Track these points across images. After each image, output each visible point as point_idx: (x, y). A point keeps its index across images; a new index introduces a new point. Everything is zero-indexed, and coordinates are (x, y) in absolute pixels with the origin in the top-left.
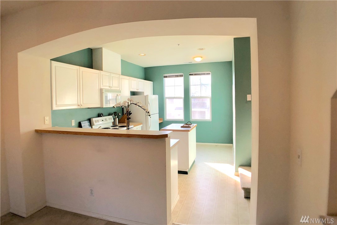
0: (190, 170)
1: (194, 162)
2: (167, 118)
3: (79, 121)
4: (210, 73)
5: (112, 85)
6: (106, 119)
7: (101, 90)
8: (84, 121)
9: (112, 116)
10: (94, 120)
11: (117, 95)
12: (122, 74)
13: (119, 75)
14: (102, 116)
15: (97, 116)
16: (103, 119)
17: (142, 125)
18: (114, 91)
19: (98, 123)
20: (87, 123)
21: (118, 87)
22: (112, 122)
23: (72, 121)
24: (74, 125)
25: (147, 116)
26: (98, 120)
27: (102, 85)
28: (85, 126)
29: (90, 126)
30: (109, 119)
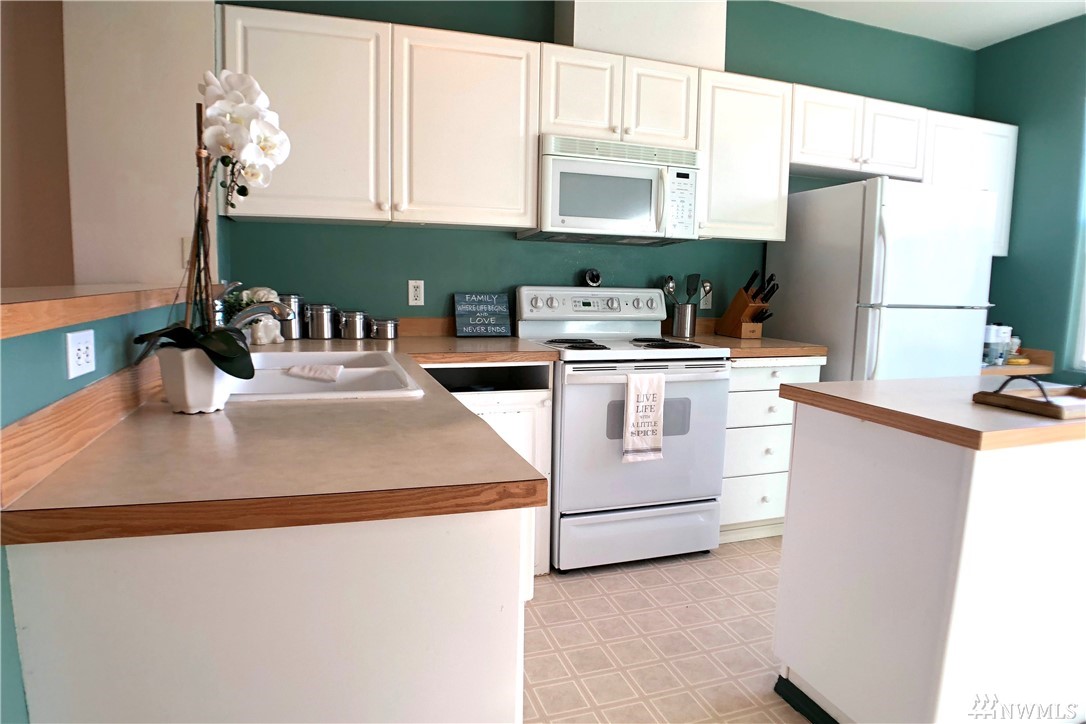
5: (630, 122)
6: (612, 299)
7: (540, 140)
8: (481, 294)
9: (660, 291)
10: (526, 293)
11: (661, 177)
12: (728, 69)
13: (700, 69)
14: (594, 282)
15: (570, 279)
16: (593, 296)
17: (823, 361)
18: (636, 152)
19: (550, 310)
20: (492, 303)
21: (686, 137)
22: (663, 323)
23: (412, 283)
24: (421, 302)
25: (862, 306)
26: (550, 302)
27: (556, 116)
28: (473, 314)
29: (508, 322)
30: (630, 304)
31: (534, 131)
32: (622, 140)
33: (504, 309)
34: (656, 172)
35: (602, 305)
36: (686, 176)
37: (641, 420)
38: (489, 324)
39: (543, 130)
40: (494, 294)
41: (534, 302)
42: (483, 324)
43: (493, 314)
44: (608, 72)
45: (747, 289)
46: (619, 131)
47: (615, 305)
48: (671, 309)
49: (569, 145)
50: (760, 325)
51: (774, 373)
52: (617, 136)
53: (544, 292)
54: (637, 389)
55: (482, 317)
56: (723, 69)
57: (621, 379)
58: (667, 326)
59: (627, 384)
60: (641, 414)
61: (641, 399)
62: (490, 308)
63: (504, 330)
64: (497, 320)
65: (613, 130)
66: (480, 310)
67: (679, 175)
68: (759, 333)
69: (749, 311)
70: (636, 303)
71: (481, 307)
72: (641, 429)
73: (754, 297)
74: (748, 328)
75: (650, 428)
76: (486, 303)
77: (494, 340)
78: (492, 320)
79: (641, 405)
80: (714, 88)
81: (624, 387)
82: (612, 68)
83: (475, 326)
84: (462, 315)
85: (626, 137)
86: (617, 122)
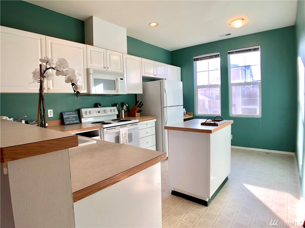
0: (210, 200)
1: (227, 179)
2: (199, 113)
3: (61, 111)
4: (258, 48)
5: (108, 66)
6: (105, 110)
7: (88, 70)
8: (70, 112)
9: (116, 107)
10: (83, 111)
11: (117, 79)
12: (128, 54)
13: (123, 53)
14: (100, 106)
15: (93, 106)
16: (100, 110)
17: (155, 120)
18: (111, 73)
19: (90, 114)
20: (73, 114)
21: (121, 69)
22: (117, 115)
23: (49, 110)
24: (52, 116)
25: (162, 108)
26: (90, 112)
27: (91, 64)
28: (68, 118)
29: (78, 119)
30: (109, 111)
31: (86, 67)
32: (107, 70)
33: (77, 115)
34: (116, 78)
35: (103, 112)
36: (122, 79)
37: (123, 140)
38: (74, 120)
39: (88, 67)
40: (74, 111)
41: (86, 113)
42: (72, 120)
43: (74, 117)
44: (103, 53)
45: (136, 105)
46: (106, 68)
47: (106, 112)
48: (119, 111)
49: (96, 71)
50: (139, 113)
51: (147, 124)
52: (106, 69)
53: (88, 110)
54: (122, 132)
55: (71, 118)
56: (127, 53)
57: (118, 131)
58: (118, 116)
59: (120, 132)
60: (123, 139)
61: (123, 135)
62: (73, 116)
63: (78, 121)
64: (75, 119)
65: (105, 68)
66: (70, 117)
67: (121, 79)
68: (139, 115)
69: (137, 110)
70: (111, 111)
71: (71, 116)
72: (124, 142)
73: (138, 107)
74: (137, 114)
75: (126, 142)
76: (72, 114)
77: (75, 124)
78: (74, 119)
79: (123, 136)
80: (126, 58)
81: (119, 133)
82: (103, 52)
83: (70, 121)
84: (65, 119)
85: (108, 69)
86: (105, 66)
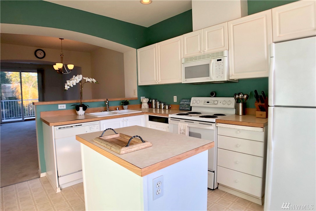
5: (206, 48)
8: (186, 99)
9: (233, 98)
10: (193, 99)
13: (228, 22)
18: (204, 57)
20: (188, 102)
21: (224, 46)
23: (174, 97)
24: (175, 101)
27: (187, 52)
28: (183, 104)
30: (222, 103)
34: (210, 61)
35: (213, 103)
38: (186, 107)
39: (184, 57)
40: (189, 99)
41: (194, 102)
44: (199, 35)
63: (189, 108)
67: (218, 60)
74: (259, 113)
79: (182, 132)
80: (233, 26)
83: (183, 107)
86: (202, 49)
